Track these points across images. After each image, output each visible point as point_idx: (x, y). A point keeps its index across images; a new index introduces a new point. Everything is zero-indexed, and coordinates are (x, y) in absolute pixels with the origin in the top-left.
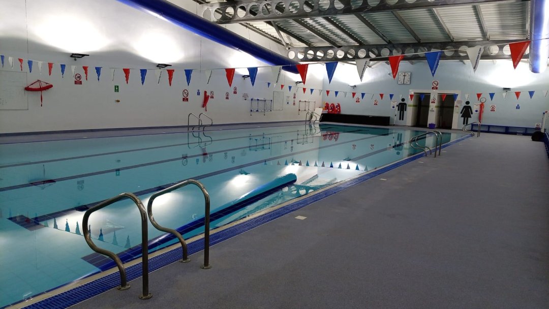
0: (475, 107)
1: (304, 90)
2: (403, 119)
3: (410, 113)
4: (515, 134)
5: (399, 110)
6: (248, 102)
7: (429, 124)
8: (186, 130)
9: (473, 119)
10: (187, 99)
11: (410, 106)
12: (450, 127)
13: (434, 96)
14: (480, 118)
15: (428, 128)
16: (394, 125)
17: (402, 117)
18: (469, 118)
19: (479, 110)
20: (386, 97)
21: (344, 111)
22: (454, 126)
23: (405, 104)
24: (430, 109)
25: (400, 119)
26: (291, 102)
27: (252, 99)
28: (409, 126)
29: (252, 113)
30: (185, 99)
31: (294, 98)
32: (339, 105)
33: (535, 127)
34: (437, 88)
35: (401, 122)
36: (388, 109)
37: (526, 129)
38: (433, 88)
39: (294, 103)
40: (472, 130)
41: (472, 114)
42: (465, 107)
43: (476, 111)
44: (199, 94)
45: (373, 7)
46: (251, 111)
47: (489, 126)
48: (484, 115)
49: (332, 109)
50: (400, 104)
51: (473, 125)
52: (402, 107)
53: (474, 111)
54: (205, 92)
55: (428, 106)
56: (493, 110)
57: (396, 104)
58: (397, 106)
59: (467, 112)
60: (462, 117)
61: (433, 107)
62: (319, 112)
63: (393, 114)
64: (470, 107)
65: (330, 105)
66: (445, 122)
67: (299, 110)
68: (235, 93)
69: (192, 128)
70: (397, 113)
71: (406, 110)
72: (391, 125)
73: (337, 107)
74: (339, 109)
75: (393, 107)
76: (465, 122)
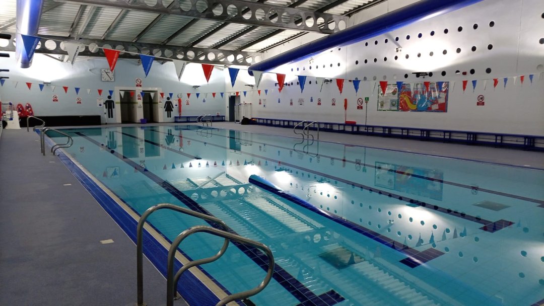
0: (174, 102)
2: (112, 117)
5: (106, 108)
11: (117, 103)
12: (156, 121)
13: (138, 91)
14: (180, 111)
15: (139, 123)
16: (106, 124)
17: (111, 115)
18: (171, 112)
19: (177, 104)
22: (160, 120)
23: (113, 101)
24: (138, 105)
25: (109, 117)
28: (119, 123)
33: (216, 115)
34: (141, 86)
35: (111, 120)
36: (95, 107)
37: (212, 117)
38: (137, 86)
40: (176, 122)
41: (173, 108)
42: (167, 102)
43: (176, 105)
47: (188, 117)
48: (182, 108)
49: (20, 110)
50: (107, 101)
51: (176, 117)
52: (110, 104)
53: (174, 106)
56: (188, 104)
57: (102, 102)
58: (104, 103)
59: (169, 107)
60: (166, 111)
61: (140, 102)
63: (102, 112)
64: (170, 102)
65: (16, 106)
66: (150, 116)
70: (106, 110)
71: (114, 108)
72: (103, 124)
73: (27, 108)
74: (31, 110)
75: (100, 105)
76: (169, 115)
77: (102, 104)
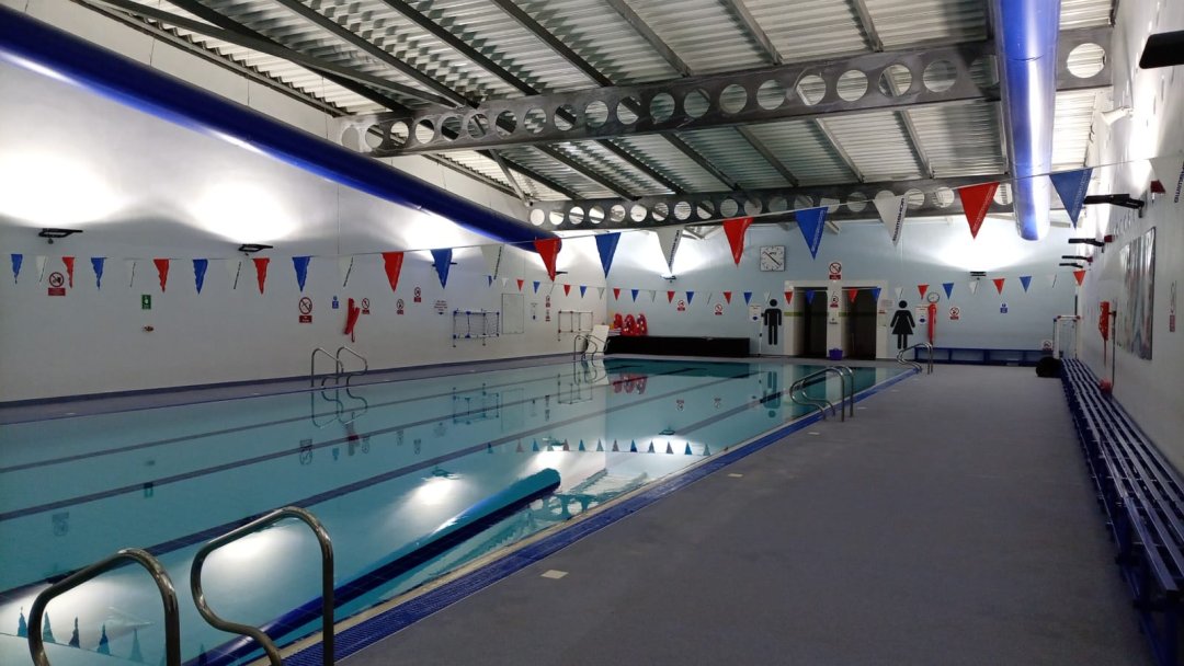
0: (918, 313)
1: (567, 288)
2: (776, 343)
3: (789, 329)
4: (1003, 363)
5: (766, 324)
6: (448, 318)
7: (831, 351)
8: (306, 385)
9: (917, 337)
10: (310, 319)
11: (788, 314)
12: (871, 355)
13: (835, 291)
14: (930, 335)
15: (828, 359)
16: (759, 356)
17: (773, 338)
18: (909, 336)
19: (926, 318)
20: (738, 298)
21: (656, 329)
22: (881, 353)
23: (779, 311)
24: (829, 319)
25: (770, 343)
26: (541, 316)
27: (455, 313)
28: (789, 357)
29: (457, 342)
30: (306, 319)
31: (548, 305)
32: (643, 319)
33: (1041, 347)
34: (839, 277)
35: (773, 349)
36: (744, 322)
37: (1025, 353)
38: (831, 277)
39: (548, 317)
40: (917, 360)
41: (914, 326)
42: (898, 313)
43: (922, 320)
44: (335, 305)
45: (696, 120)
46: (455, 337)
47: (950, 351)
48: (937, 328)
49: (628, 325)
50: (767, 311)
51: (917, 350)
52: (773, 317)
53: (917, 322)
54: (351, 302)
55: (825, 314)
56: (954, 317)
57: (759, 312)
58: (762, 315)
59: (903, 323)
60: (894, 332)
61: (835, 315)
62: (602, 333)
63: (756, 331)
64: (908, 313)
65: (624, 318)
66: (861, 345)
67: (560, 331)
68: (418, 300)
69: (320, 381)
71: (780, 324)
72: (753, 356)
73: (639, 321)
74: (644, 325)
75: (755, 318)
76: (902, 344)
77: (759, 316)
